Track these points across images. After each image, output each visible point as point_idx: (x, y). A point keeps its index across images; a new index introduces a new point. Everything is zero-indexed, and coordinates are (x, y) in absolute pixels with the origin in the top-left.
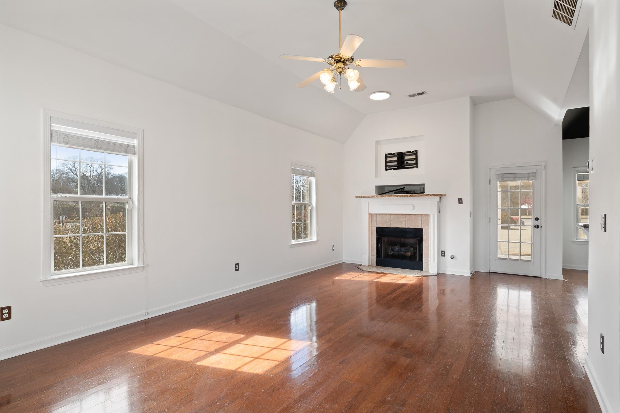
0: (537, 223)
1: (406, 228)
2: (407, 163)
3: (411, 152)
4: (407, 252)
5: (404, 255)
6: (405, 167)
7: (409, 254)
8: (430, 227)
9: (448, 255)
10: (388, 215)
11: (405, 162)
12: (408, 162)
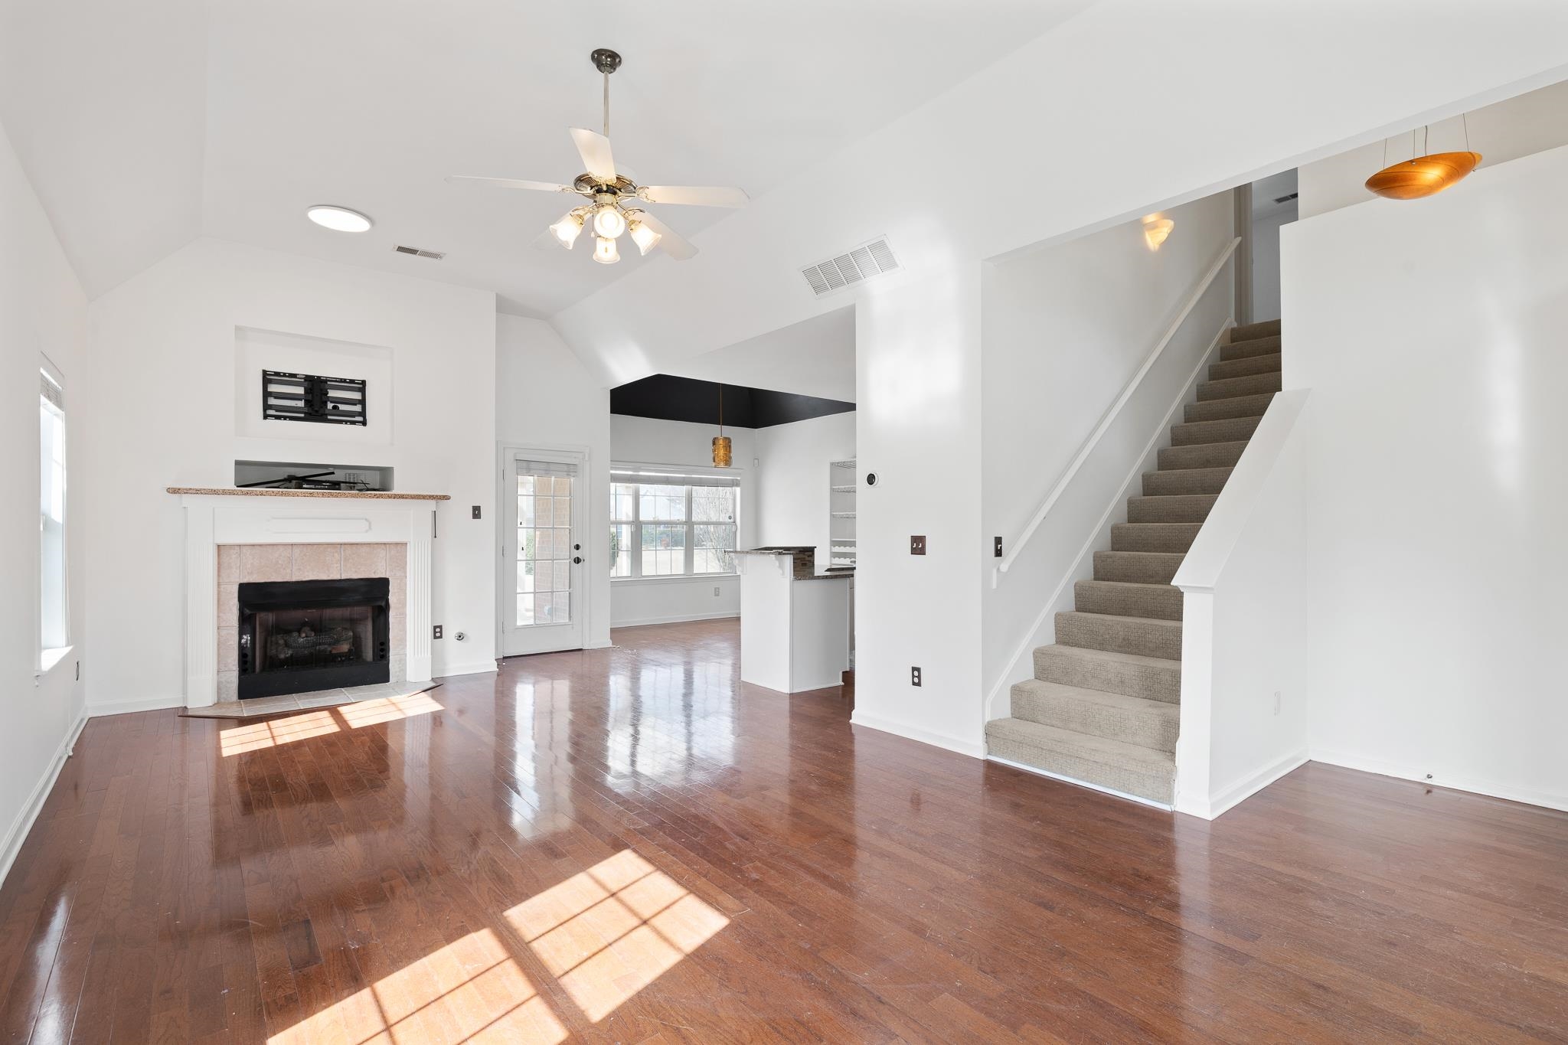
0: (576, 554)
1: (340, 580)
2: (335, 408)
3: (347, 382)
4: (337, 642)
5: (331, 651)
6: (329, 417)
7: (345, 647)
8: (408, 575)
9: (450, 633)
10: (281, 549)
11: (330, 406)
12: (339, 405)
